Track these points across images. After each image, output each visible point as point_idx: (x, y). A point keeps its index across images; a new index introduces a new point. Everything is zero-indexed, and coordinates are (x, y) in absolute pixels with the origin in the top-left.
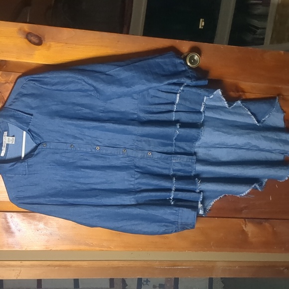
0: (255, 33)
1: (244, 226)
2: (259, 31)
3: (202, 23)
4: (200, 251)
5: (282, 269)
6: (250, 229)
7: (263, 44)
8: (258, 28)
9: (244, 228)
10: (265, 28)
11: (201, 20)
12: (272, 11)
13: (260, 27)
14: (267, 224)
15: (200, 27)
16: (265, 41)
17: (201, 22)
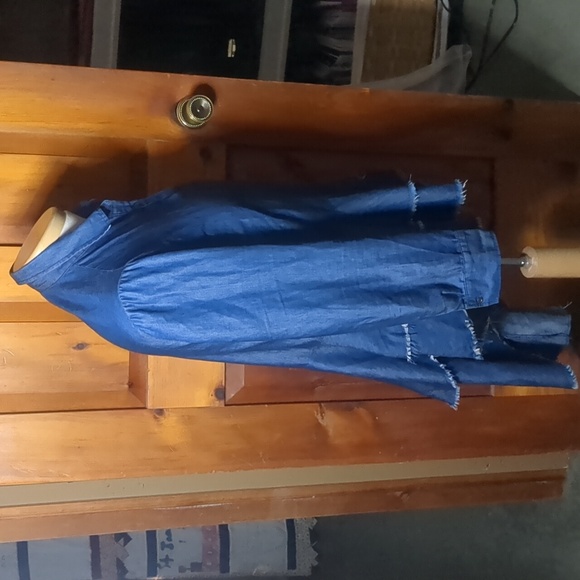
0: (332, 61)
1: (319, 417)
2: (340, 58)
3: (232, 48)
4: (240, 469)
5: (398, 493)
6: (331, 421)
7: (349, 82)
8: (338, 53)
9: (320, 421)
10: (350, 53)
11: (230, 42)
12: (361, 20)
13: (340, 50)
14: (362, 411)
15: (229, 55)
16: (353, 77)
17: (230, 46)
